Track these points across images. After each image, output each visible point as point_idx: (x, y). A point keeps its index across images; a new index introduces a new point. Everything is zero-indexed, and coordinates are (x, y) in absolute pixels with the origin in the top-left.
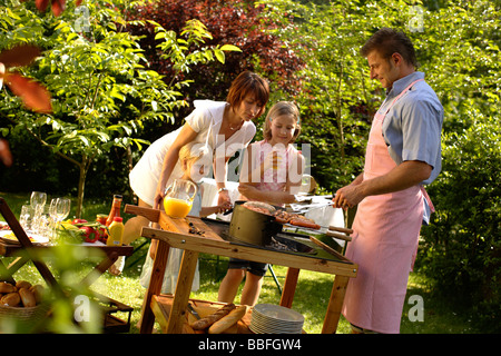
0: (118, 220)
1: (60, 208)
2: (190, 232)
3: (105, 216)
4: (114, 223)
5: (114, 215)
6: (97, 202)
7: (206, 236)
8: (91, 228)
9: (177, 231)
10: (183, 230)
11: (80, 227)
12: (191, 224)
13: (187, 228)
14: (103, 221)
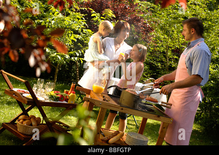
0: (73, 93)
1: (50, 86)
2: (104, 100)
3: (68, 91)
4: (72, 94)
5: (72, 91)
6: (61, 83)
7: (110, 102)
8: (62, 95)
9: (98, 99)
10: (101, 99)
11: (57, 94)
12: (104, 97)
13: (102, 98)
14: (67, 93)
